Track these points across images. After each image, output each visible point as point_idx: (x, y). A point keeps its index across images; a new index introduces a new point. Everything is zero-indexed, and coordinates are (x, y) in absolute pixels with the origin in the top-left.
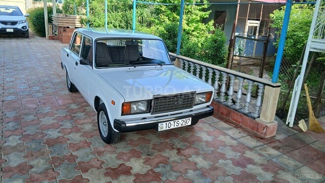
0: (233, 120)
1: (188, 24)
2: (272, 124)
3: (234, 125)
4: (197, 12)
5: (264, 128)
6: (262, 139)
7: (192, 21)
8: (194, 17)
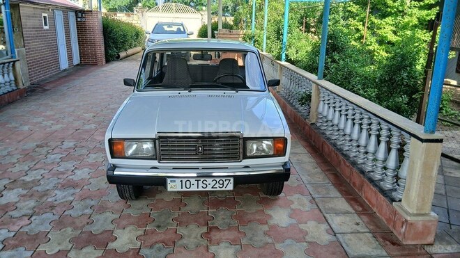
0: (367, 199)
1: (395, 33)
2: (420, 218)
3: (361, 209)
4: (416, 11)
5: (403, 223)
6: (394, 244)
7: (405, 27)
8: (407, 19)
